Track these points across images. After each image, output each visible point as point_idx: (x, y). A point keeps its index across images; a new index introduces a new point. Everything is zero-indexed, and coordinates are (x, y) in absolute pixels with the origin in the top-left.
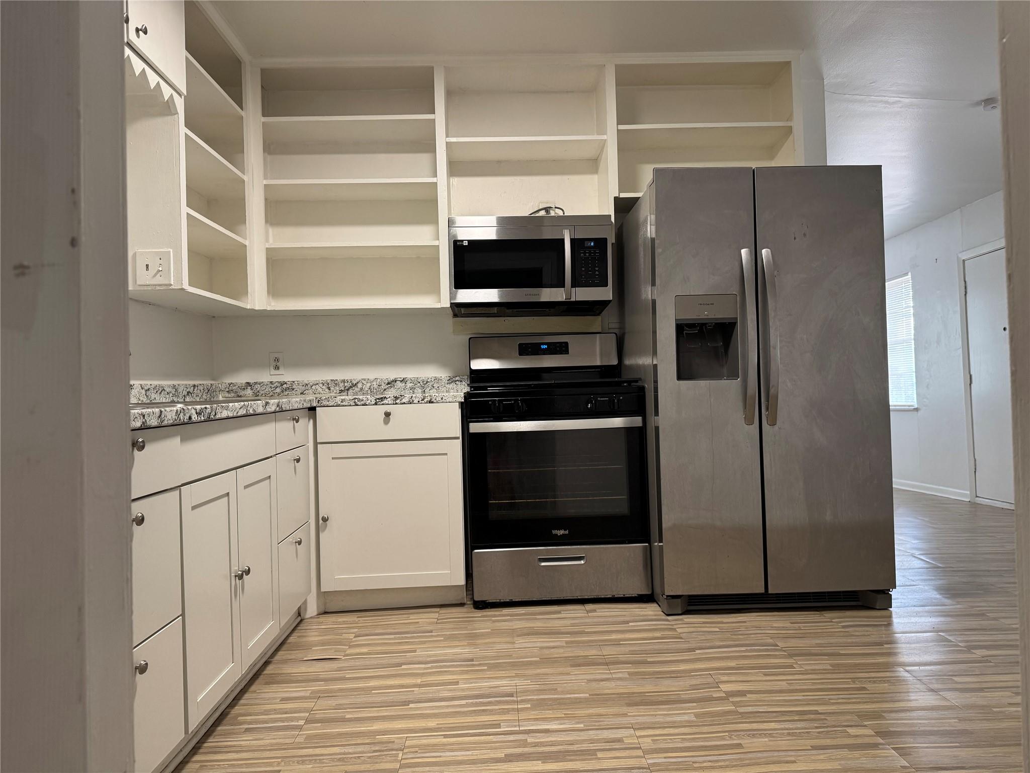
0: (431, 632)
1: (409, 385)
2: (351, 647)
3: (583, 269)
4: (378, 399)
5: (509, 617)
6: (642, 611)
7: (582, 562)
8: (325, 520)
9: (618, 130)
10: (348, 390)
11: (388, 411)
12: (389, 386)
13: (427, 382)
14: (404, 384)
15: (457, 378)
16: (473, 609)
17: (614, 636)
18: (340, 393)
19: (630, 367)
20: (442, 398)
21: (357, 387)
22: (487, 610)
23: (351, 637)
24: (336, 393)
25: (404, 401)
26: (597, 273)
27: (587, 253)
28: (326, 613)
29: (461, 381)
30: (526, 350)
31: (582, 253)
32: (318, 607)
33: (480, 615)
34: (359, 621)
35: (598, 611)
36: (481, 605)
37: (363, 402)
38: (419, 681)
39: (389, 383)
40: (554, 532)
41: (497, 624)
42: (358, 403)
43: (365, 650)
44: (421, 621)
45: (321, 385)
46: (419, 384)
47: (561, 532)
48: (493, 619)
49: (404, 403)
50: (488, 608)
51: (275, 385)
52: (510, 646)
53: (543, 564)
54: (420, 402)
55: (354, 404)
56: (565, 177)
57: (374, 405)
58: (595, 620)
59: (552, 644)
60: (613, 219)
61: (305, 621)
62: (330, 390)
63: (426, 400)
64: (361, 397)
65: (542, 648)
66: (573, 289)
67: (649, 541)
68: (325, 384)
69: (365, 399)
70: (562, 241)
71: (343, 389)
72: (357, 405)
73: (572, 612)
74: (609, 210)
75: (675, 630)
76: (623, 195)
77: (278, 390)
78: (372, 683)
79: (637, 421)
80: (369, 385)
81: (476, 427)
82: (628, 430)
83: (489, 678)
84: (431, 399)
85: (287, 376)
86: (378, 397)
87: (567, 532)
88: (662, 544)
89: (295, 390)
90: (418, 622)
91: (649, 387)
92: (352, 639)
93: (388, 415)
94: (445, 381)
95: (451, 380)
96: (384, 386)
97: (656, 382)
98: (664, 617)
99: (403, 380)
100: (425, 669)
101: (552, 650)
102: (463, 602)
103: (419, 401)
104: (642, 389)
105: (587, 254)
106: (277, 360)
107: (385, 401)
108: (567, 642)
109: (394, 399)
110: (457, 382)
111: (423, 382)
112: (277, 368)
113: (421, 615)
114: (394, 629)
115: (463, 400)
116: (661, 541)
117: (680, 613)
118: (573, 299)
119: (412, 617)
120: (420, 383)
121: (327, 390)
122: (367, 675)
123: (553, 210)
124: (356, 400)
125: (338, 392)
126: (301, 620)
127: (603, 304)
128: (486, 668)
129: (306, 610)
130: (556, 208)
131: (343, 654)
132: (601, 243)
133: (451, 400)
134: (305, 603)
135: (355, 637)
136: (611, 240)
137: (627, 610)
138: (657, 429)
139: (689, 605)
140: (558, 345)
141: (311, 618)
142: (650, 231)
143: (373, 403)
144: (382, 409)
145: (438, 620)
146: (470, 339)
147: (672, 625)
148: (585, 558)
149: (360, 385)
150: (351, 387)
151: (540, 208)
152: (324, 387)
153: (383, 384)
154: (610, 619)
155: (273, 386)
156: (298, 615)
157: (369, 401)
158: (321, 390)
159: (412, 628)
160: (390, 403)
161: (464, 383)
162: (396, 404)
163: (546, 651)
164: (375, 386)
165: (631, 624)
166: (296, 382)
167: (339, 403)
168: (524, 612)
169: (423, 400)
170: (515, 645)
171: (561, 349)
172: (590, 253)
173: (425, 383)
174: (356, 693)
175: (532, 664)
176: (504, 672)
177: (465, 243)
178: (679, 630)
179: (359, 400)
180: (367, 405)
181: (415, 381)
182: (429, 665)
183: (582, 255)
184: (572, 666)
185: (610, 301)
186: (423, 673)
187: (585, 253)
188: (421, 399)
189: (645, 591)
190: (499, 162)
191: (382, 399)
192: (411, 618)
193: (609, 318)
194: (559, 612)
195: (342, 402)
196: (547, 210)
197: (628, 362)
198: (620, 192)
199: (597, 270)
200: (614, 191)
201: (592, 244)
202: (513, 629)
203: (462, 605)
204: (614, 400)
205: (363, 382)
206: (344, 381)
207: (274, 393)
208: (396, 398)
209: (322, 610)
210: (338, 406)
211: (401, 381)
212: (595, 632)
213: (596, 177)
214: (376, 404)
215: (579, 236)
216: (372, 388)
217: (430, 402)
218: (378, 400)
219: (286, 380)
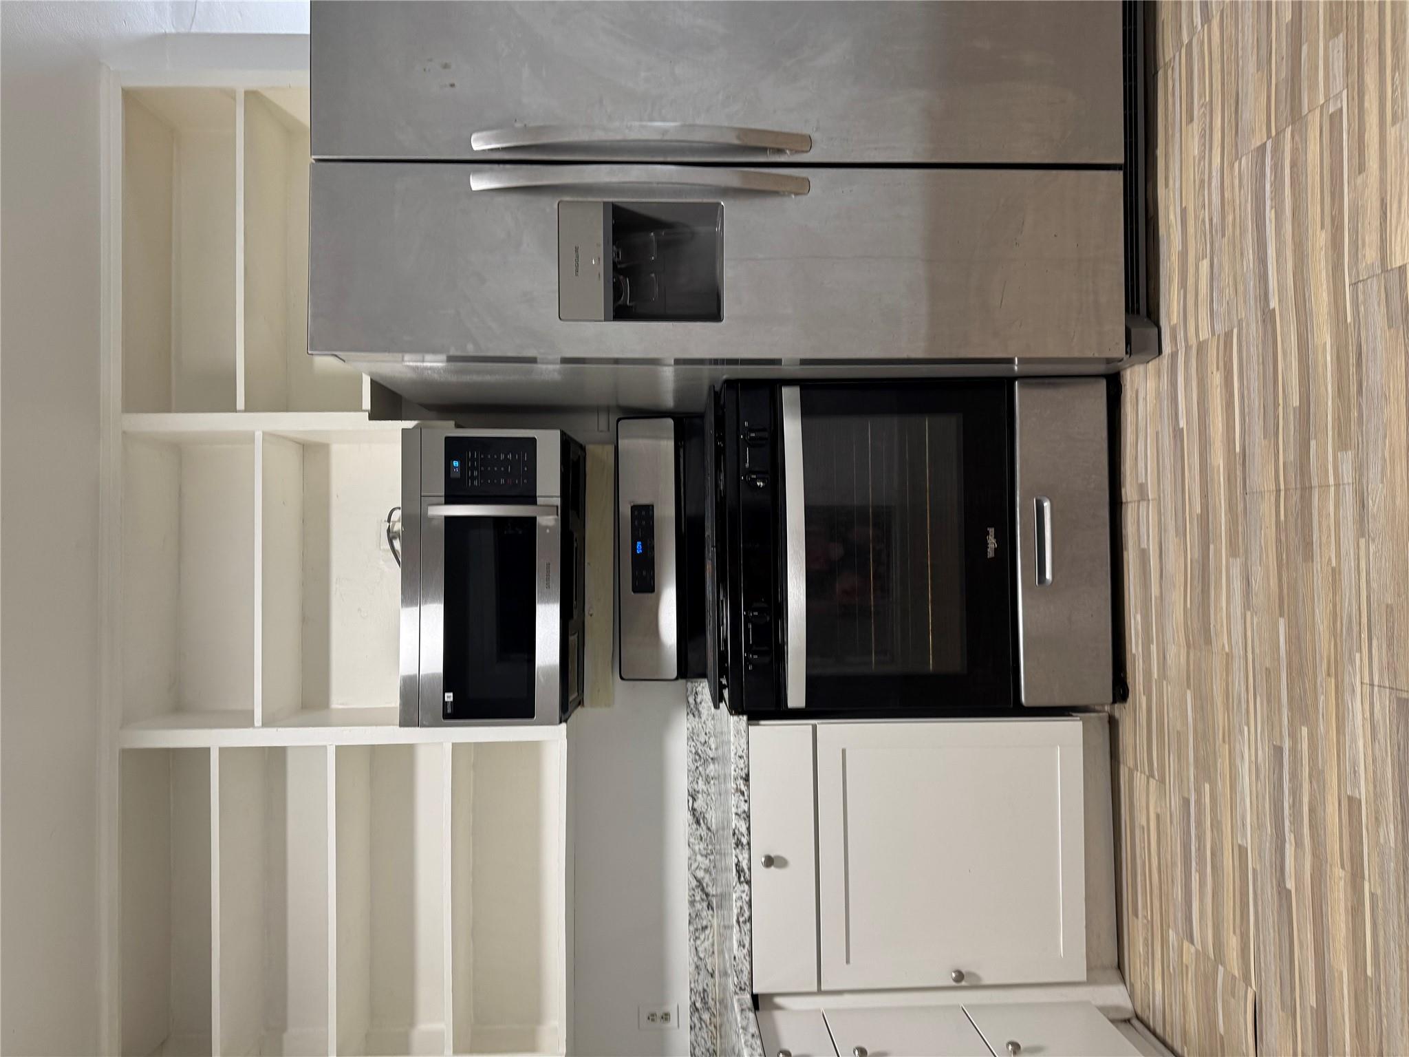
0: (1186, 802)
1: (701, 786)
2: (1220, 958)
3: (502, 481)
4: (739, 878)
5: (1154, 648)
6: (1145, 399)
7: (1047, 505)
8: (960, 976)
9: (246, 411)
10: (707, 895)
11: (763, 860)
12: (701, 821)
13: (697, 753)
14: (700, 796)
15: (691, 700)
16: (1127, 705)
17: (1218, 460)
18: (712, 909)
19: (680, 393)
20: (741, 757)
21: (703, 878)
22: (1130, 681)
23: (1193, 950)
24: (713, 916)
25: (744, 829)
26: (510, 456)
27: (472, 473)
28: (1120, 967)
29: (696, 693)
30: (646, 583)
31: (472, 483)
32: (1110, 982)
33: (1144, 699)
35: (1142, 480)
36: (1121, 691)
37: (746, 908)
38: (1338, 877)
39: (698, 822)
40: (991, 554)
41: (1172, 672)
42: (747, 915)
43: (1233, 943)
44: (1156, 807)
45: (698, 942)
46: (700, 768)
47: (992, 543)
48: (1155, 676)
49: (749, 829)
50: (1125, 677)
51: (696, 1021)
52: (1237, 665)
53: (1048, 576)
54: (746, 798)
55: (748, 924)
56: (335, 502)
57: (750, 887)
58: (1168, 487)
59: (1237, 585)
60: (409, 424)
61: (1139, 1012)
62: (706, 927)
63: (743, 788)
64: (735, 911)
65: (1247, 605)
66: (540, 501)
67: (1012, 380)
68: (697, 934)
69: (739, 904)
70: (449, 520)
71: (705, 904)
72: (750, 918)
73: (1143, 529)
74: (394, 429)
75: (1202, 347)
76: (367, 403)
77: (706, 1016)
78: (1341, 962)
79: (790, 397)
80: (699, 858)
81: (796, 696)
82: (807, 412)
83: (1340, 730)
84: (741, 778)
85: (681, 999)
86: (736, 879)
87: (991, 531)
88: (1016, 359)
89: (705, 987)
90: (1158, 817)
91: (727, 373)
92: (1197, 951)
93: (769, 861)
94: (694, 722)
95: (694, 711)
96: (703, 831)
98: (1165, 362)
99: (693, 796)
100: (1299, 844)
101: (1255, 586)
102: (1106, 720)
103: (746, 801)
104: (730, 384)
105: (476, 473)
106: (652, 1017)
107: (744, 864)
108: (1233, 552)
109: (740, 847)
110: (698, 700)
111: (696, 761)
112: (666, 1017)
113: (1137, 804)
114: (1174, 864)
115: (745, 718)
116: (1010, 361)
117: (1157, 329)
118: (557, 501)
119: (1141, 820)
120: (697, 767)
121: (707, 932)
122: (1311, 964)
123: (393, 525)
124: (741, 919)
125: (710, 912)
126: (1137, 1017)
127: (567, 444)
128: (1305, 730)
129: (1117, 1009)
130: (389, 520)
131: (1242, 984)
132: (454, 447)
133: (743, 741)
134: (1104, 1010)
135: (1192, 942)
136: (449, 429)
137: (1141, 424)
138: (807, 361)
139: (1138, 312)
140: (636, 523)
141: (1132, 996)
142: (434, 364)
143: (746, 887)
144: (759, 872)
145: (1151, 775)
146: (622, 678)
147: (1188, 348)
148: (1039, 498)
149: (700, 874)
150: (703, 890)
151: (388, 547)
152: (702, 937)
153: (698, 833)
154: (1168, 462)
155: (698, 1025)
156: (1128, 1026)
157: (744, 896)
158: (707, 944)
159: (1174, 833)
160: (746, 856)
161: (699, 689)
162: (749, 844)
163: (1258, 600)
164: (702, 846)
165: (1182, 423)
166: (693, 985)
167: (745, 951)
168: (1139, 617)
169: (743, 793)
170: (1235, 652)
171: (643, 516)
172: (473, 468)
173: (697, 758)
174: (1372, 1010)
175: (1298, 638)
176: (1322, 698)
177: (449, 697)
178: (1204, 334)
179: (741, 913)
180: (750, 900)
181: (695, 774)
182: (1289, 837)
183: (476, 483)
184: (1308, 556)
185: (563, 434)
186: (1315, 855)
187: (473, 478)
188: (741, 797)
189: (1102, 387)
190: (304, 619)
191: (740, 871)
192: (1144, 823)
193: (590, 431)
194: (1144, 555)
195: (744, 947)
196: (391, 536)
197: (669, 401)
198: (359, 409)
199: (506, 457)
200: (360, 419)
201: (456, 463)
202: (1188, 646)
203: (1113, 723)
204: (752, 438)
205: (694, 866)
206: (692, 903)
207: (710, 1024)
208: (738, 844)
209: (1114, 974)
210: (750, 953)
211: (694, 800)
212: (1205, 495)
213: (335, 448)
214: (749, 883)
215: (439, 486)
216: (704, 852)
217: (747, 779)
218: (742, 879)
219: (689, 1003)
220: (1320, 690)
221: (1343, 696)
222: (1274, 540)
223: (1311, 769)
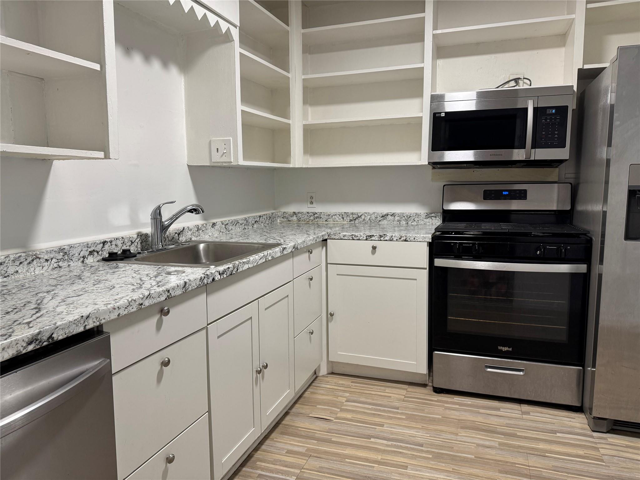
0: (398, 409)
1: (397, 218)
2: (342, 410)
3: (544, 133)
4: (368, 236)
5: (457, 406)
6: (570, 421)
7: (521, 373)
8: (332, 315)
9: (586, 9)
10: (355, 220)
11: (375, 246)
13: (410, 217)
14: (393, 218)
15: (433, 215)
16: (432, 392)
17: (541, 446)
19: (582, 213)
20: (414, 239)
21: (361, 218)
22: (443, 395)
23: (343, 401)
24: (347, 221)
25: (386, 238)
26: (556, 136)
27: (549, 119)
28: (333, 373)
29: (436, 217)
30: (488, 195)
31: (544, 119)
32: (328, 369)
33: (436, 399)
34: (352, 386)
35: (531, 414)
36: (438, 391)
37: (357, 238)
38: (379, 457)
39: (382, 217)
40: (500, 348)
41: (448, 412)
42: (355, 238)
43: (349, 416)
44: (393, 396)
45: (338, 216)
46: (404, 218)
47: (505, 349)
48: (445, 405)
49: (386, 240)
50: (444, 393)
51: (310, 214)
52: (453, 437)
53: (489, 370)
54: (398, 240)
55: (352, 239)
56: (535, 52)
57: (365, 240)
58: (528, 424)
59: (487, 443)
60: (575, 89)
61: (318, 378)
62: (343, 219)
63: (402, 239)
64: (356, 234)
65: (478, 445)
66: (533, 150)
67: (583, 366)
68: (341, 215)
69: (359, 236)
70: (526, 109)
71: (352, 219)
72: (354, 240)
73: (509, 411)
74: (573, 81)
75: (598, 449)
76: (587, 67)
77: (312, 218)
78: (348, 451)
79: (581, 268)
80: (369, 217)
81: (439, 262)
82: (573, 275)
83: (431, 469)
84: (406, 239)
85: (318, 209)
87: (511, 349)
88: (595, 369)
89: (322, 218)
90: (390, 397)
91: (596, 241)
92: (343, 403)
93: (374, 248)
94: (423, 216)
95: (428, 216)
96: (379, 218)
97: (603, 236)
98: (589, 433)
99: (393, 215)
100: (387, 446)
101: (487, 450)
102: (426, 383)
103: (397, 240)
104: (590, 241)
105: (548, 120)
106: (312, 198)
107: (373, 238)
108: (500, 444)
109: (379, 237)
110: (433, 218)
112: (312, 203)
113: (394, 389)
114: (373, 400)
115: (431, 241)
116: (594, 366)
117: (605, 431)
118: (532, 158)
119: (388, 390)
120: (404, 217)
121: (342, 219)
122: (346, 442)
123: (522, 80)
124: (353, 236)
125: (349, 221)
126: (317, 377)
127: (561, 162)
128: (431, 456)
129: (319, 370)
130: (524, 78)
131: (335, 417)
132: (562, 110)
133: (421, 240)
134: (319, 366)
135: (346, 401)
136: (572, 106)
137: (558, 418)
138: (600, 276)
139: (615, 425)
140: (517, 192)
141: (323, 376)
142: (610, 98)
143: (365, 239)
144: (370, 243)
145: (405, 397)
146: (444, 186)
147: (596, 443)
148: (525, 371)
149: (363, 217)
150: (357, 218)
151: (511, 79)
152: (340, 217)
154: (541, 426)
155: (309, 215)
156: (314, 373)
157: (362, 238)
158: (338, 219)
159: (385, 402)
160: (376, 239)
161: (438, 218)
162: (381, 240)
163: (481, 449)
164: (374, 218)
165: (558, 435)
166: (323, 213)
167: (342, 237)
168: (470, 403)
169: (400, 239)
170: (458, 437)
171: (520, 195)
172: (551, 119)
173: (408, 217)
174: (335, 458)
175: (467, 461)
176: (444, 465)
178: (602, 451)
179: (355, 236)
180: (360, 240)
181: (402, 216)
182: (390, 443)
183: (543, 121)
184: (500, 472)
185: (566, 160)
186: (384, 450)
187: (546, 120)
188: (398, 238)
189: (577, 404)
190: (478, 44)
191: (371, 236)
192: (387, 391)
193: (566, 170)
194: (498, 409)
195: (344, 237)
196: (516, 80)
197: (580, 207)
198: (584, 63)
199: (556, 134)
200: (578, 63)
201: (554, 111)
202: (459, 420)
203: (424, 385)
204: (561, 250)
205: (366, 215)
206: (352, 214)
207: (309, 220)
208: (381, 236)
209: (330, 371)
210: (342, 239)
211: (391, 215)
212: (526, 438)
213: (563, 50)
214: (366, 240)
215: (542, 104)
216: (371, 219)
218: (368, 237)
219: (316, 212)
220: (446, 465)
221: (446, 472)
222: (507, 460)
223: (416, 455)
